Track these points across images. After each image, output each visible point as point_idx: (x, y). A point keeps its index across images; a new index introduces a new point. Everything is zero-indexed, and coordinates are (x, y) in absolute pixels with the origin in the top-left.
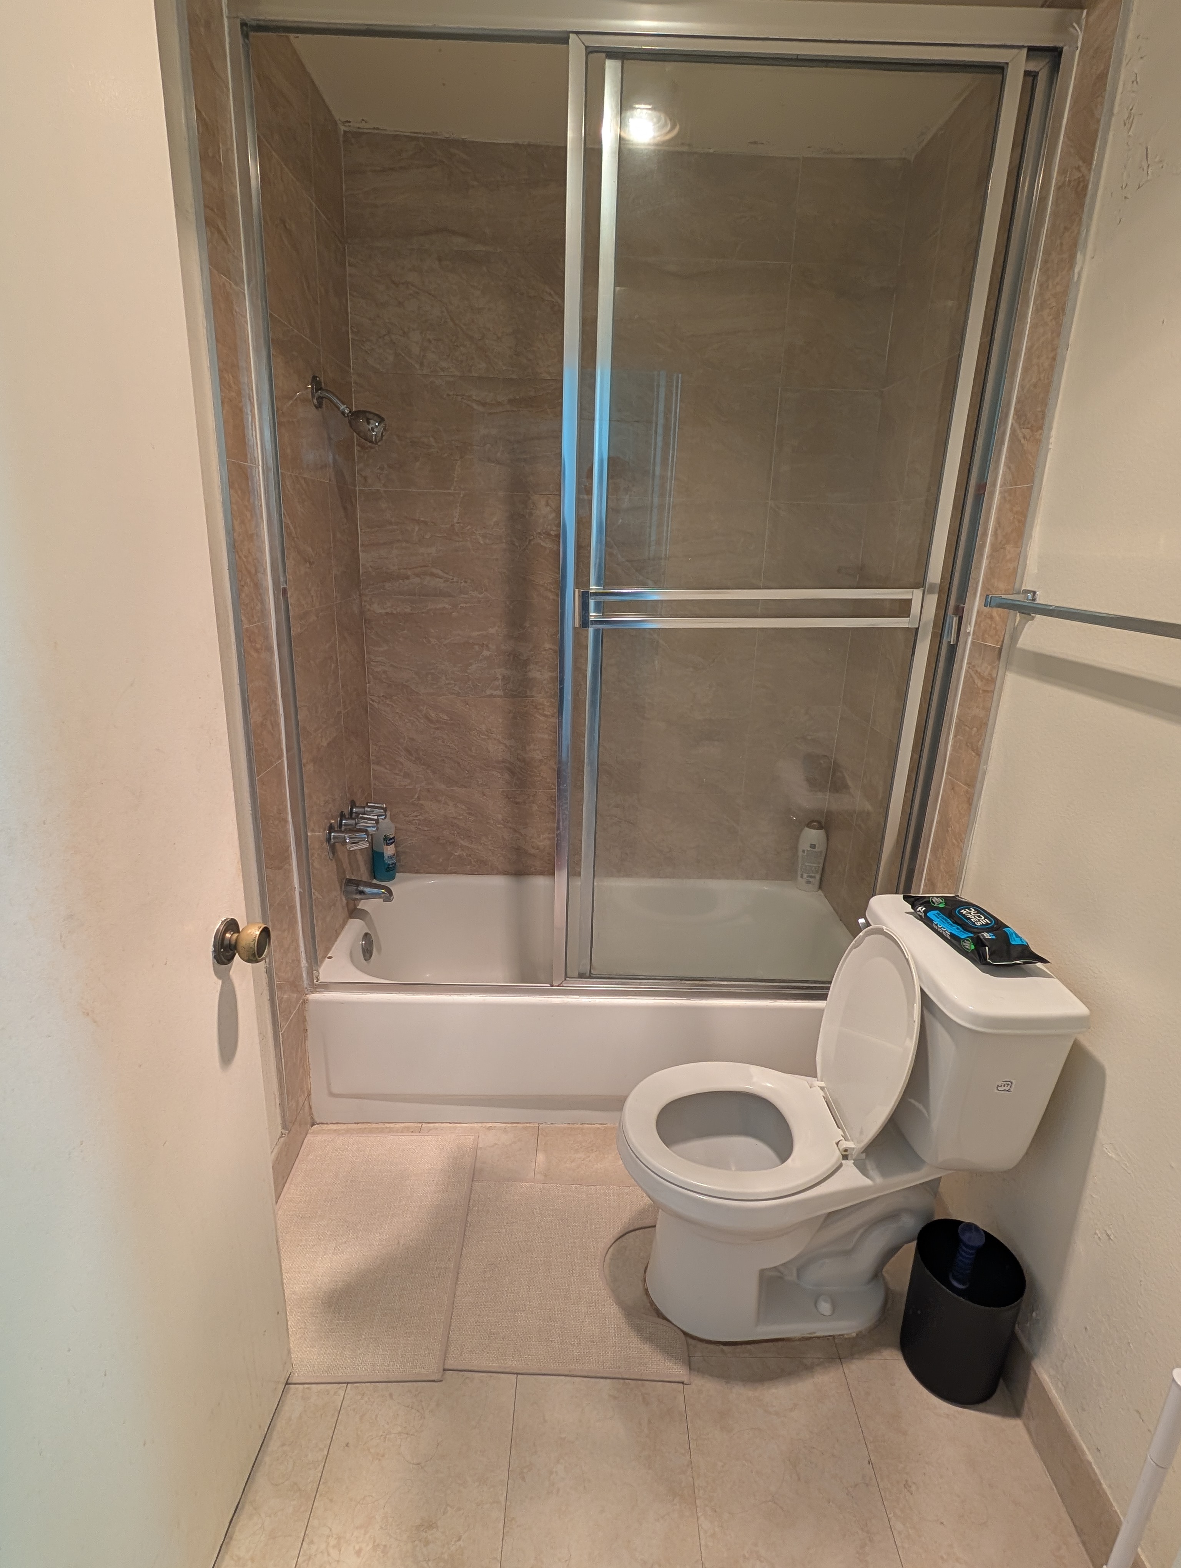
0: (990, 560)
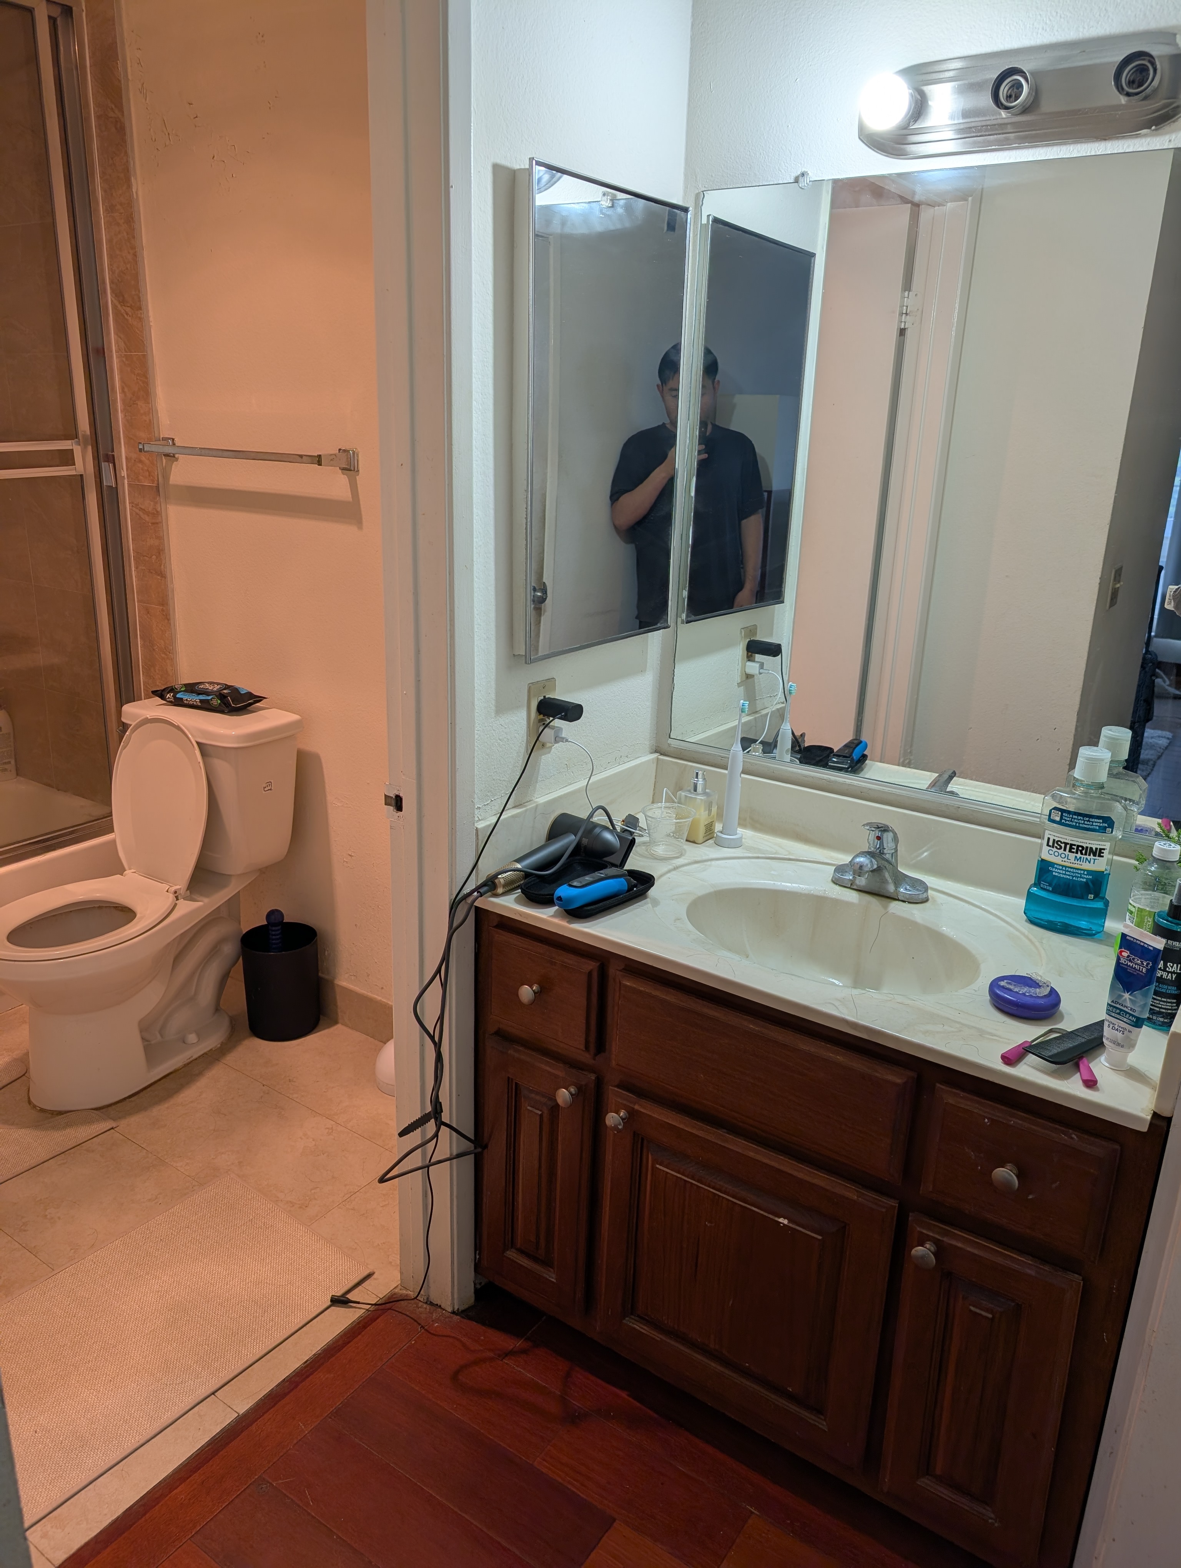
0: (125, 413)
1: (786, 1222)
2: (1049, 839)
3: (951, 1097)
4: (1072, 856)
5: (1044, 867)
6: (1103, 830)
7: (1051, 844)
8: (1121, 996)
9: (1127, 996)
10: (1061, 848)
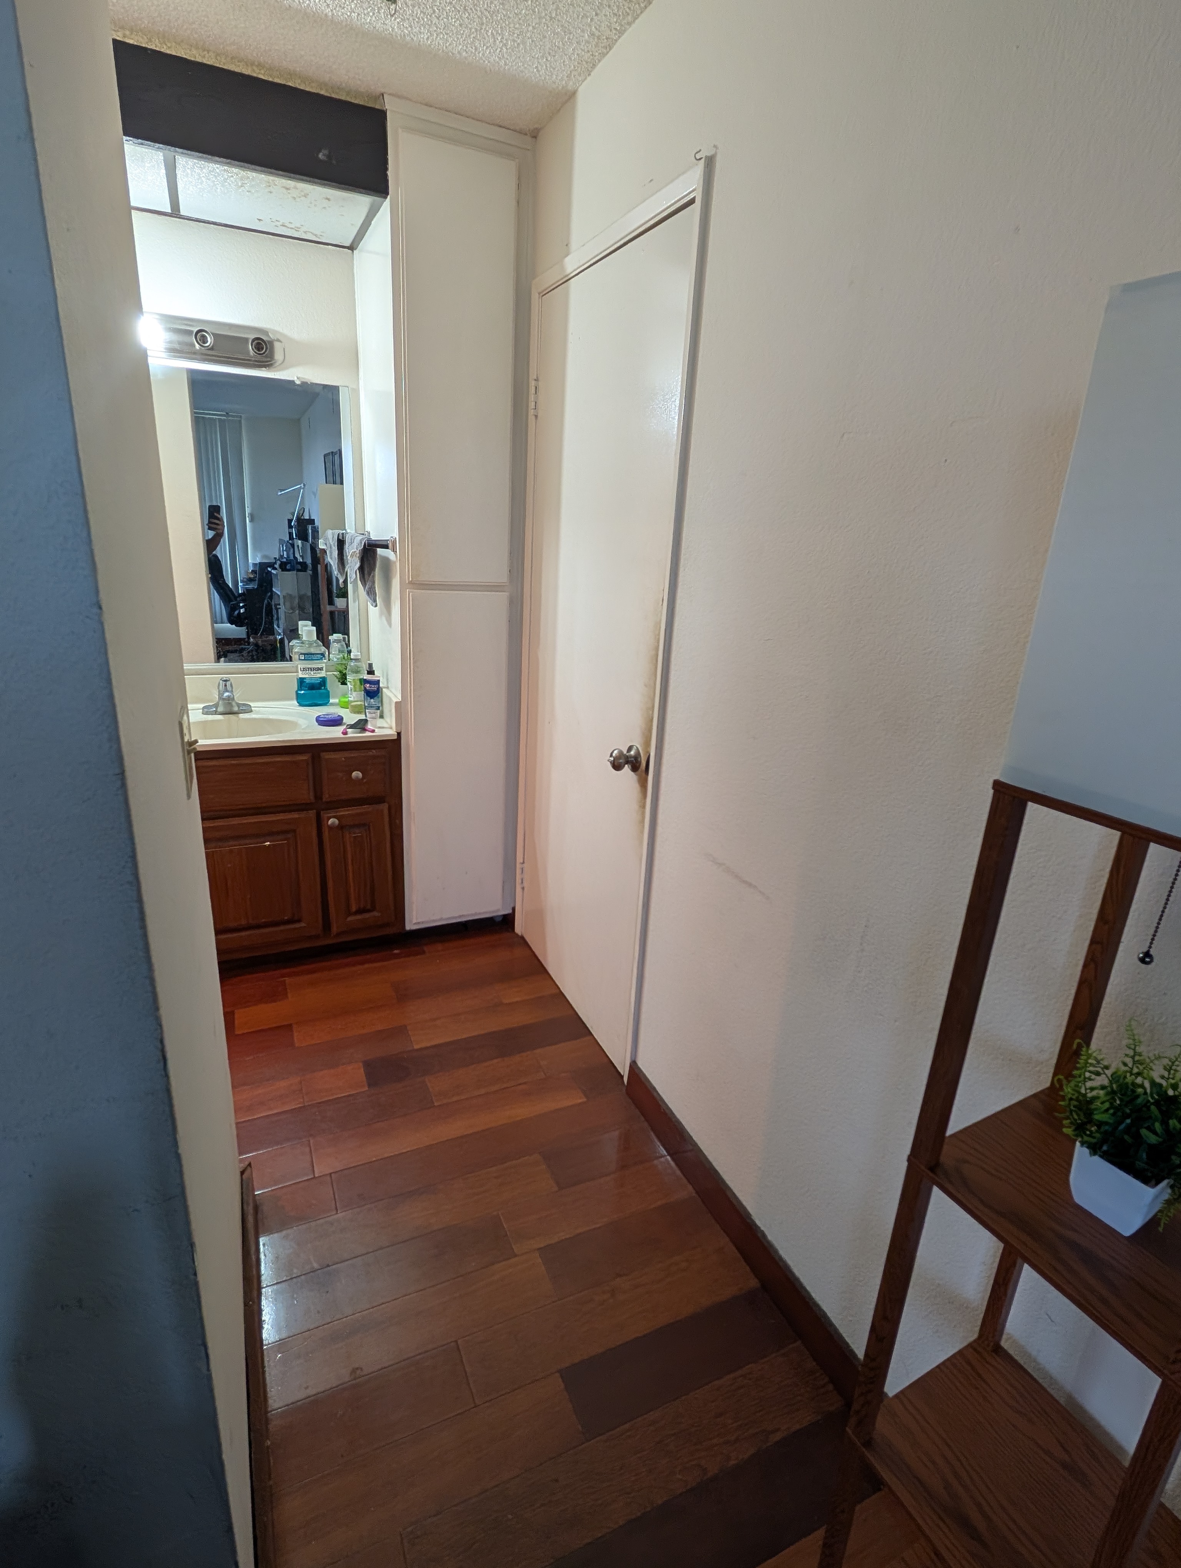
1: (268, 843)
2: (301, 668)
3: (326, 756)
4: (312, 673)
5: (301, 681)
6: (321, 659)
7: (302, 670)
8: (370, 702)
9: (372, 700)
10: (307, 670)
